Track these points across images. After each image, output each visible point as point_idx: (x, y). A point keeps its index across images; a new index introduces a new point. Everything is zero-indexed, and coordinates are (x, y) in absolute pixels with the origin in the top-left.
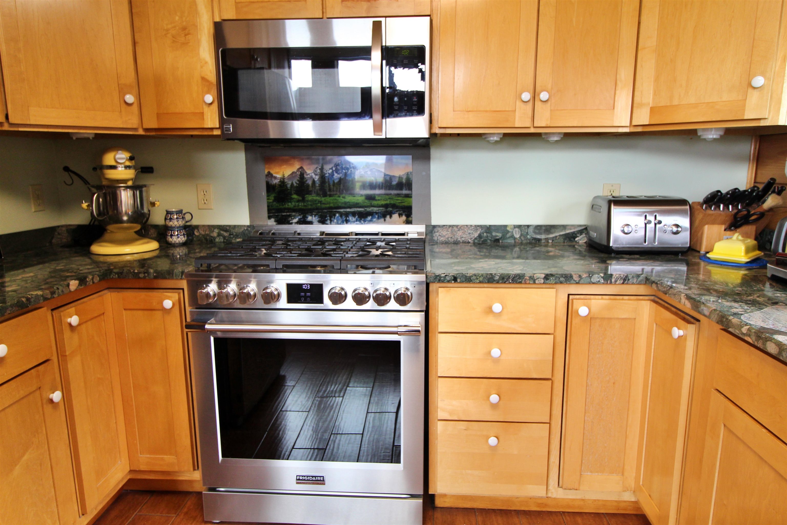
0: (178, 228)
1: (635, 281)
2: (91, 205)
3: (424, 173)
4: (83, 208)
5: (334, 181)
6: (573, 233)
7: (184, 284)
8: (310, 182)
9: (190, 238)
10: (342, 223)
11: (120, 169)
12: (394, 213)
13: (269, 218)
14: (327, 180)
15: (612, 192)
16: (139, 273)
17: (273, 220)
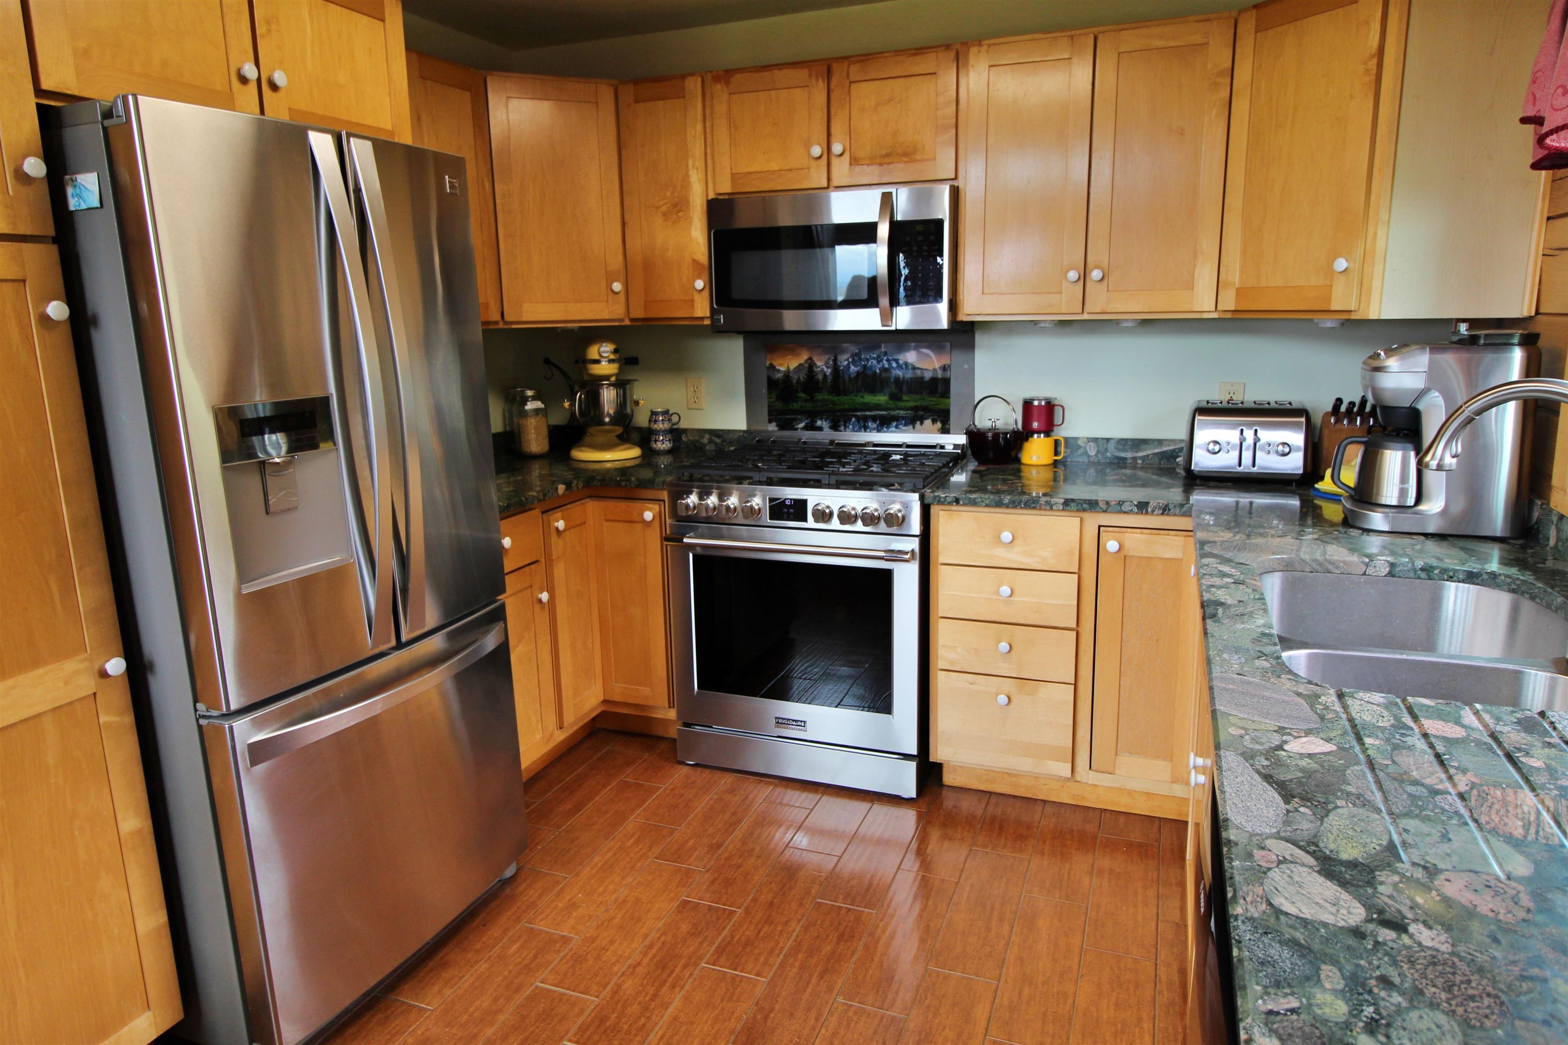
0: (663, 431)
1: (1177, 512)
2: (573, 405)
3: (966, 366)
4: (564, 407)
5: (850, 376)
6: (1173, 451)
7: (665, 495)
8: (820, 377)
9: (677, 444)
10: (859, 430)
11: (603, 363)
12: (926, 419)
13: (770, 421)
14: (841, 375)
15: (1232, 395)
16: (621, 481)
17: (774, 424)
